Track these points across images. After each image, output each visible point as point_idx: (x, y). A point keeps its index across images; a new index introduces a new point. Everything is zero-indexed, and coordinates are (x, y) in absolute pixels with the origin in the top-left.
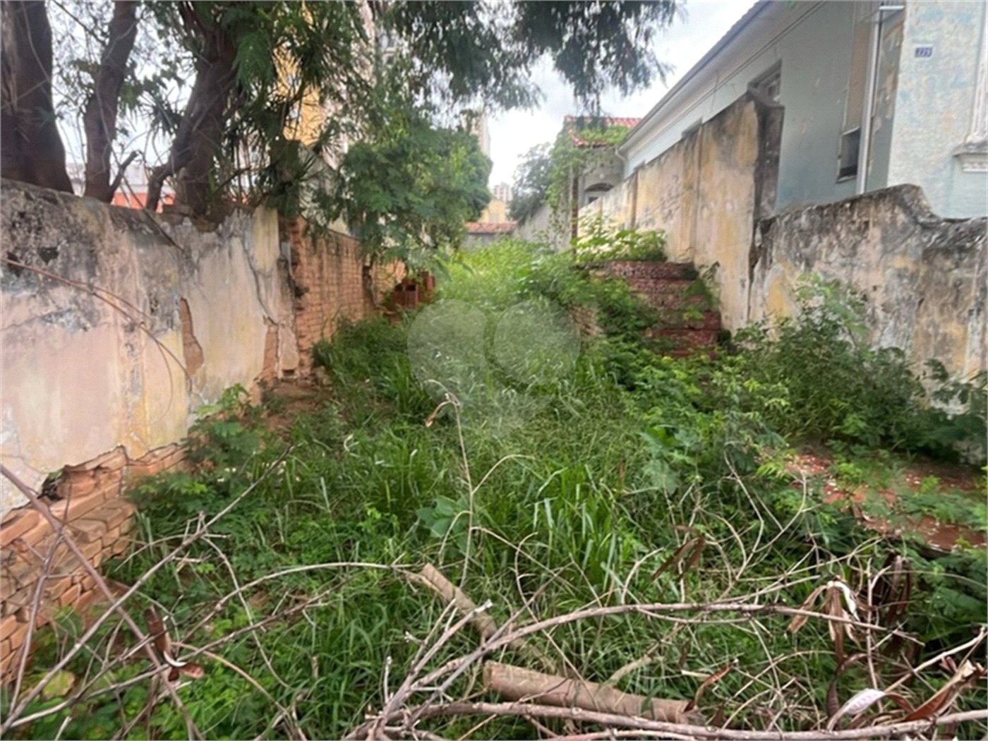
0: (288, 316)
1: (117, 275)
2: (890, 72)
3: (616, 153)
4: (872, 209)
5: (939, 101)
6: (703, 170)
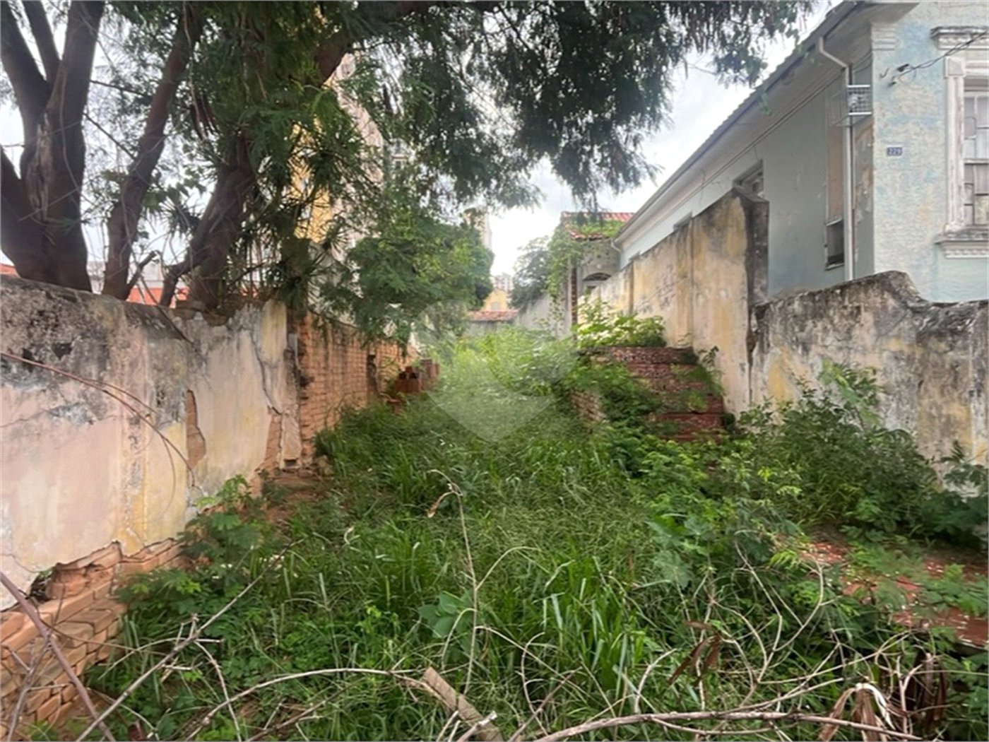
0: (292, 405)
1: (127, 369)
2: (864, 169)
3: (612, 245)
4: (862, 295)
5: (915, 195)
6: (695, 260)
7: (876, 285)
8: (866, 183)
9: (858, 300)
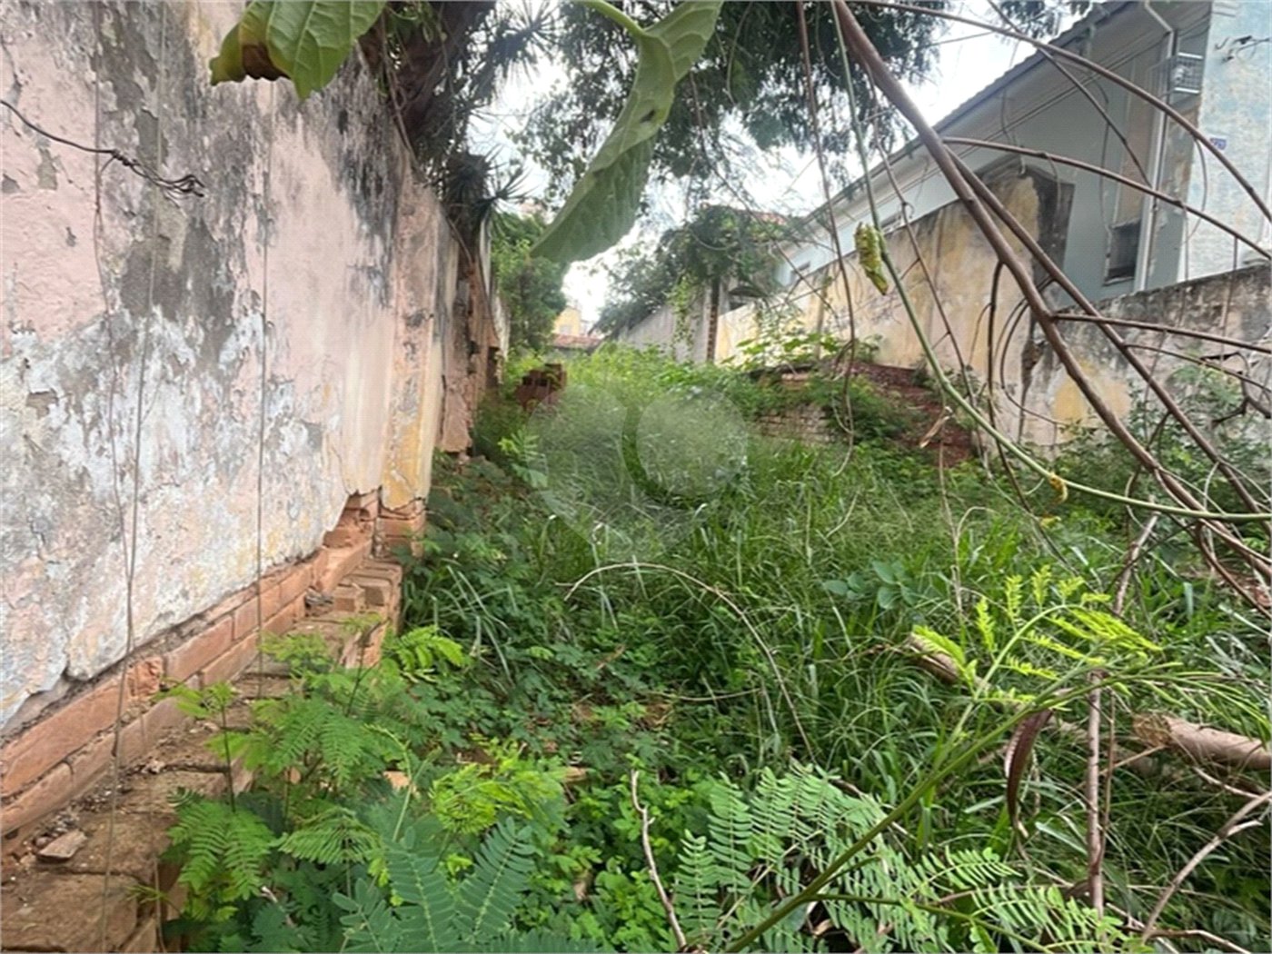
0: (460, 379)
1: (407, 245)
2: (1180, 161)
3: (770, 251)
4: (1226, 292)
6: (944, 259)
9: (1218, 298)
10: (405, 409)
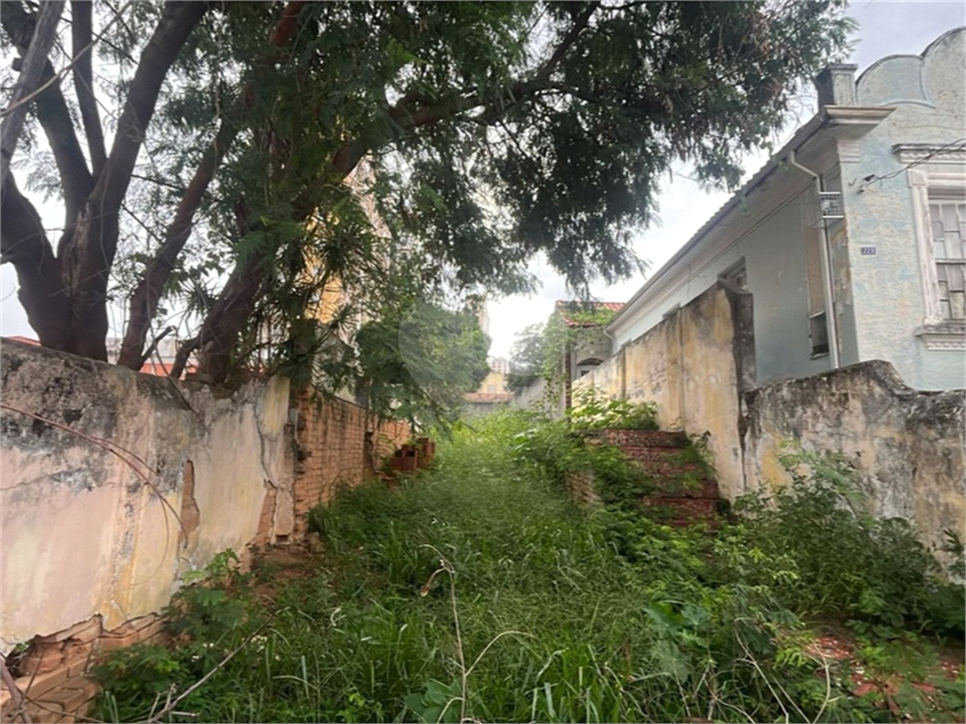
0: (288, 480)
1: (132, 436)
2: (841, 266)
3: (605, 332)
4: (849, 383)
5: (891, 290)
6: (685, 348)
7: (861, 373)
8: (844, 280)
9: (844, 387)
10: (123, 553)
